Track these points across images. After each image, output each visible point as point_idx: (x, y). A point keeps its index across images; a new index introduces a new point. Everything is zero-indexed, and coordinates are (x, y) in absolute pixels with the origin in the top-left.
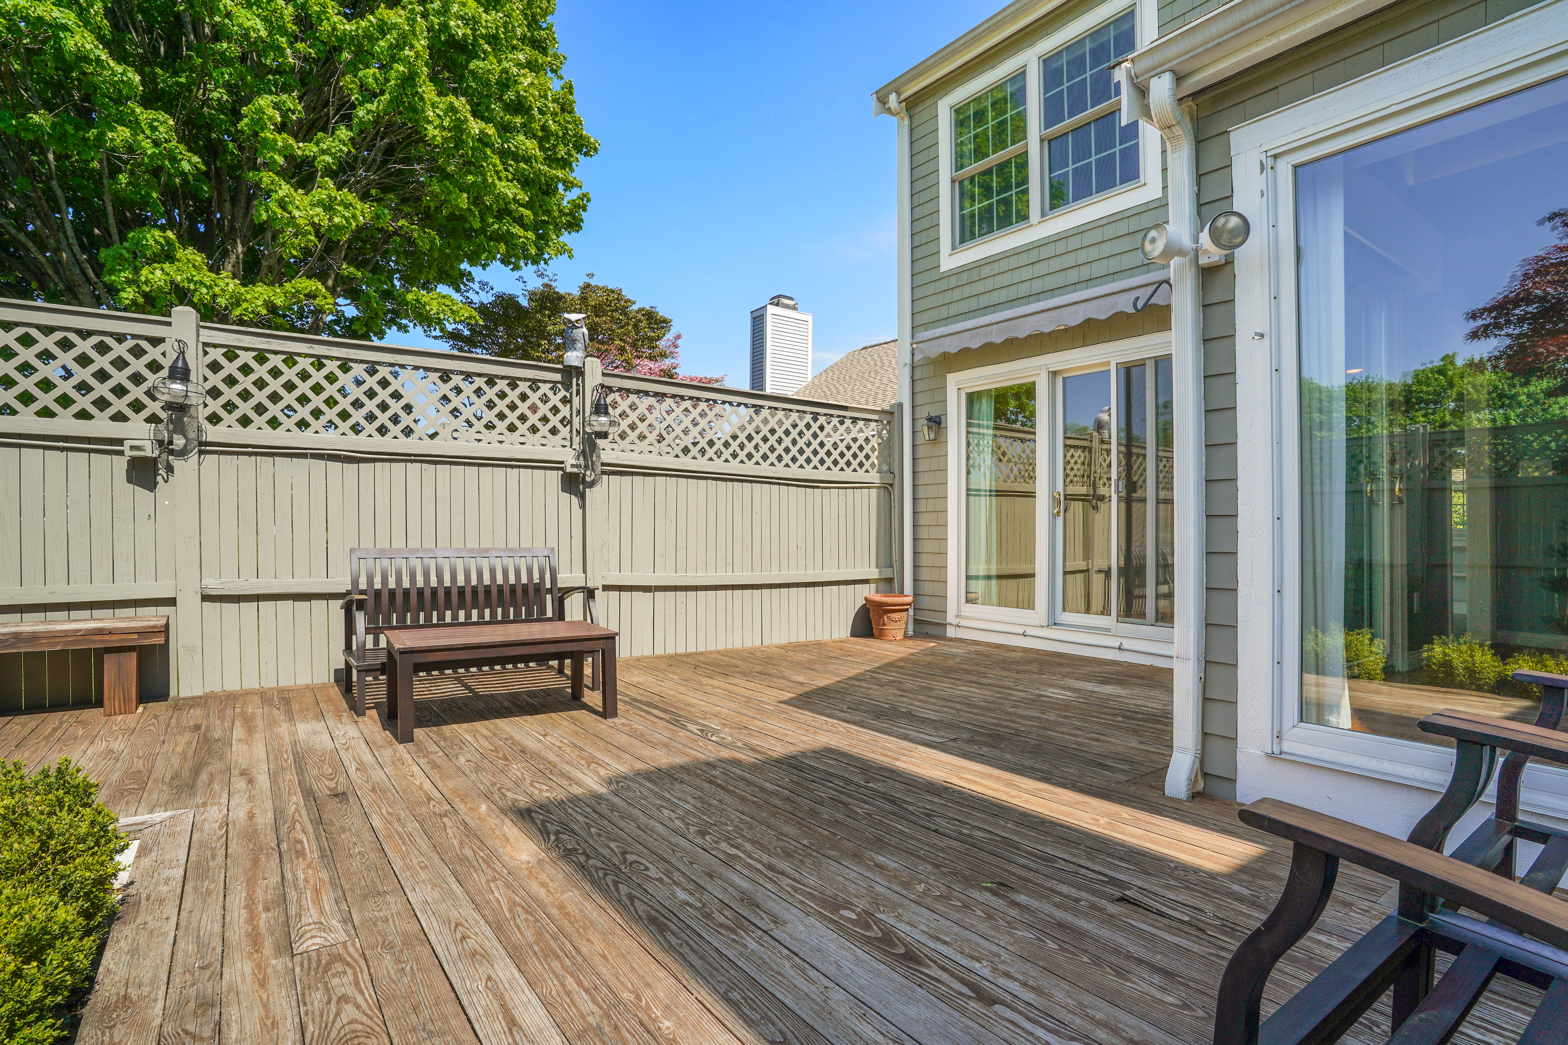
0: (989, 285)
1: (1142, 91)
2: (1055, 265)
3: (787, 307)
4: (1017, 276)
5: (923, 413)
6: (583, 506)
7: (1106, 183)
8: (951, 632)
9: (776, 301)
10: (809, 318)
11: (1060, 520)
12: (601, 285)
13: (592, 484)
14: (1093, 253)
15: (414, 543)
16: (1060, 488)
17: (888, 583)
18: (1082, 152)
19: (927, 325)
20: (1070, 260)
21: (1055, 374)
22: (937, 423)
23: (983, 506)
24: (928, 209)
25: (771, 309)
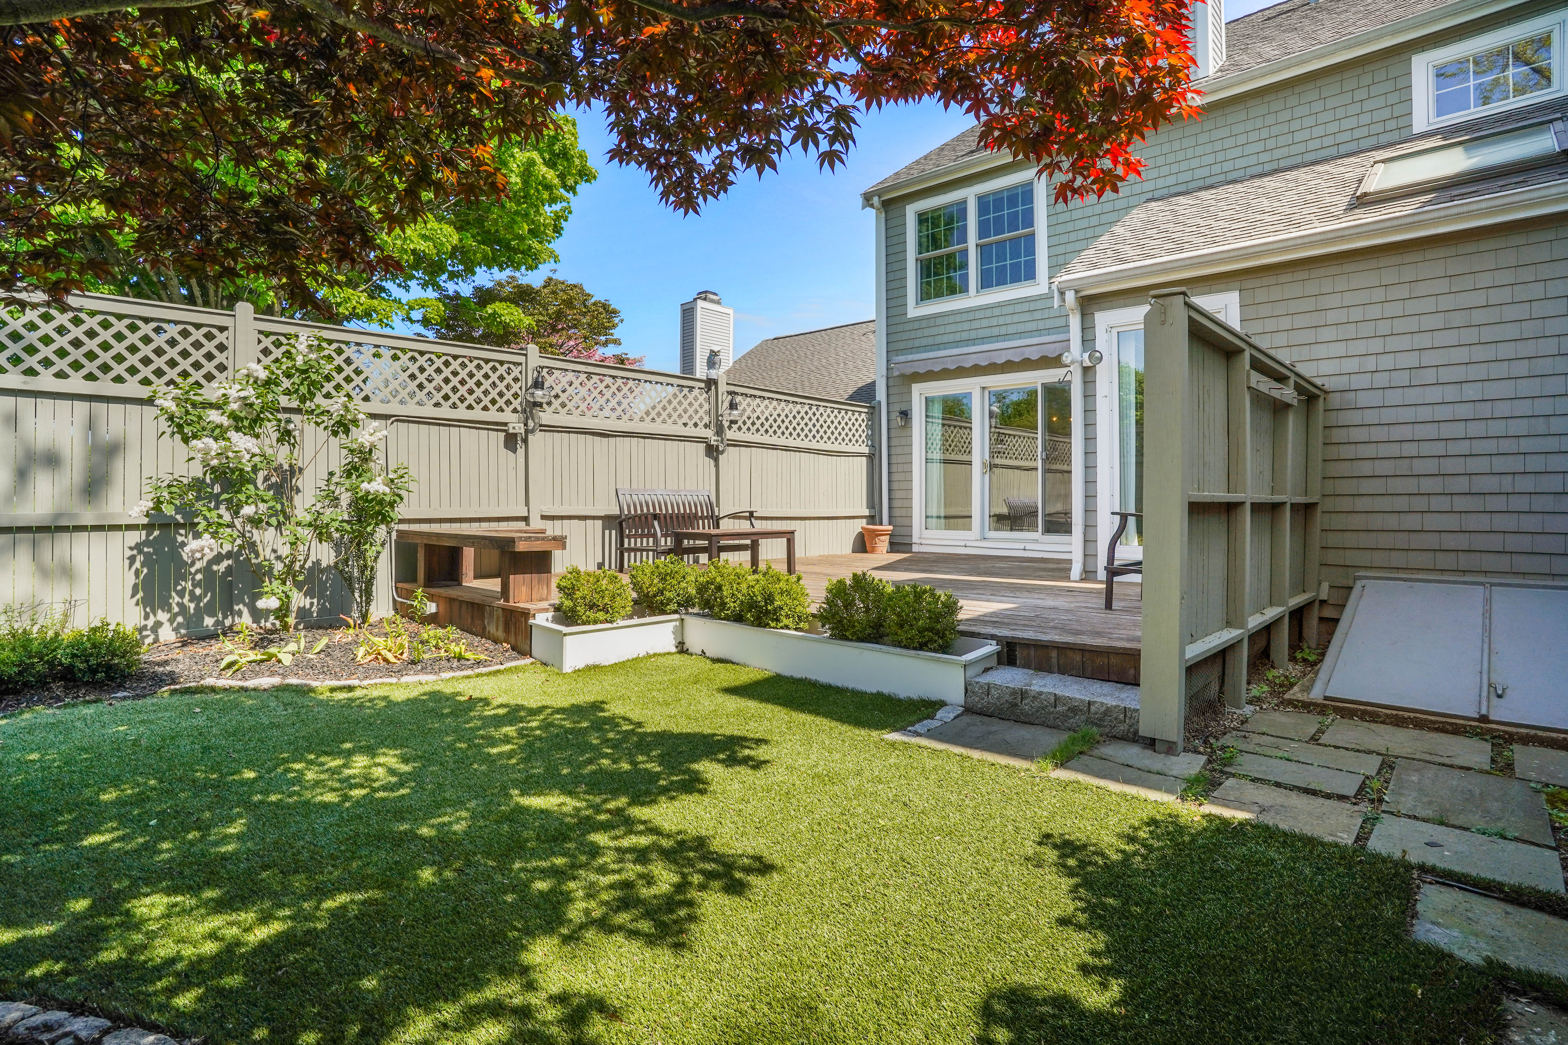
0: (942, 330)
1: (1062, 293)
2: (985, 323)
3: (712, 301)
4: (959, 327)
5: (897, 408)
6: (717, 466)
7: (1016, 279)
8: (915, 548)
9: (703, 295)
10: (731, 311)
11: (987, 476)
12: (561, 279)
13: (722, 452)
14: (1008, 319)
15: (634, 486)
16: (987, 457)
17: (872, 519)
18: (1001, 257)
19: (898, 352)
20: (994, 322)
21: (984, 388)
22: (905, 415)
23: (936, 469)
24: (898, 275)
25: (700, 303)
